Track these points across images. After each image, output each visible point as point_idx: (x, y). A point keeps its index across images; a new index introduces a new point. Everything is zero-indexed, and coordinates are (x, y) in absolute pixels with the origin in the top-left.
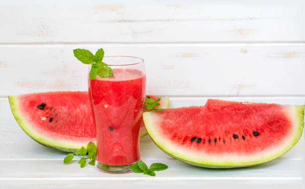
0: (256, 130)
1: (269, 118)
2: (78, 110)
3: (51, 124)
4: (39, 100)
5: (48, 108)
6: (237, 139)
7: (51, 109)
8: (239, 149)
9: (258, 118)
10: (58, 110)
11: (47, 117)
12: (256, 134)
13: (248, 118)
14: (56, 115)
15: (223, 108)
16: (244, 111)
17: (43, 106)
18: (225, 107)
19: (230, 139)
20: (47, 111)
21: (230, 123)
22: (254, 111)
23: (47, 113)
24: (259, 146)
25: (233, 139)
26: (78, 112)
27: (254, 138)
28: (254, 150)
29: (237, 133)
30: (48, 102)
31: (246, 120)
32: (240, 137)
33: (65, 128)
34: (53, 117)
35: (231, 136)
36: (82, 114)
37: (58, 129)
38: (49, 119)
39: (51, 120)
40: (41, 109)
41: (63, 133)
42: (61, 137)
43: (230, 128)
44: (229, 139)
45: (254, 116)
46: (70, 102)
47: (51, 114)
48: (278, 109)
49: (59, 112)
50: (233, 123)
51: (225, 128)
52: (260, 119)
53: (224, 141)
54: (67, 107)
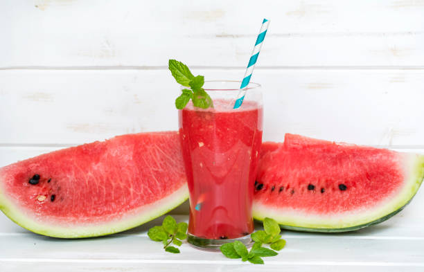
0: (343, 183)
1: (370, 168)
2: (90, 174)
3: (54, 205)
4: (29, 171)
5: (45, 179)
6: (312, 191)
7: (49, 181)
8: (310, 205)
9: (352, 166)
10: (60, 181)
11: (46, 195)
12: (343, 188)
13: (339, 164)
14: (60, 189)
15: (305, 147)
16: (334, 155)
17: (36, 180)
18: (309, 146)
19: (303, 190)
20: (44, 187)
21: (309, 169)
22: (350, 156)
23: (45, 188)
24: (343, 205)
25: (306, 190)
26: (90, 177)
27: (338, 192)
28: (333, 209)
29: (315, 183)
30: (42, 171)
31: (335, 167)
32: (318, 189)
33: (76, 206)
34: (56, 193)
35: (304, 185)
36: (96, 178)
37: (67, 209)
38: (49, 197)
39: (53, 198)
40: (34, 184)
41: (75, 214)
42: (74, 221)
43: (308, 175)
44: (300, 189)
45: (348, 164)
46: (75, 164)
47: (51, 189)
48: (388, 156)
49: (62, 183)
50: (313, 170)
51: (300, 174)
52: (356, 167)
53: (293, 192)
54: (73, 172)
